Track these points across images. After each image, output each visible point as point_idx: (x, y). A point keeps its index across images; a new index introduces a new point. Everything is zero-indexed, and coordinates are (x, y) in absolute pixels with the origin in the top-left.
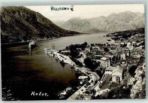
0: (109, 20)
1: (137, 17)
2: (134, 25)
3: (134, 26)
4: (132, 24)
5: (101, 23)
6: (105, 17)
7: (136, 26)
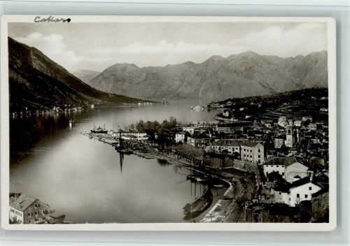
0: (207, 72)
1: (272, 66)
2: (265, 85)
3: (265, 87)
4: (260, 83)
5: (186, 79)
6: (197, 65)
7: (271, 88)
